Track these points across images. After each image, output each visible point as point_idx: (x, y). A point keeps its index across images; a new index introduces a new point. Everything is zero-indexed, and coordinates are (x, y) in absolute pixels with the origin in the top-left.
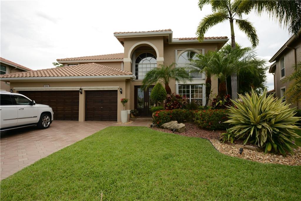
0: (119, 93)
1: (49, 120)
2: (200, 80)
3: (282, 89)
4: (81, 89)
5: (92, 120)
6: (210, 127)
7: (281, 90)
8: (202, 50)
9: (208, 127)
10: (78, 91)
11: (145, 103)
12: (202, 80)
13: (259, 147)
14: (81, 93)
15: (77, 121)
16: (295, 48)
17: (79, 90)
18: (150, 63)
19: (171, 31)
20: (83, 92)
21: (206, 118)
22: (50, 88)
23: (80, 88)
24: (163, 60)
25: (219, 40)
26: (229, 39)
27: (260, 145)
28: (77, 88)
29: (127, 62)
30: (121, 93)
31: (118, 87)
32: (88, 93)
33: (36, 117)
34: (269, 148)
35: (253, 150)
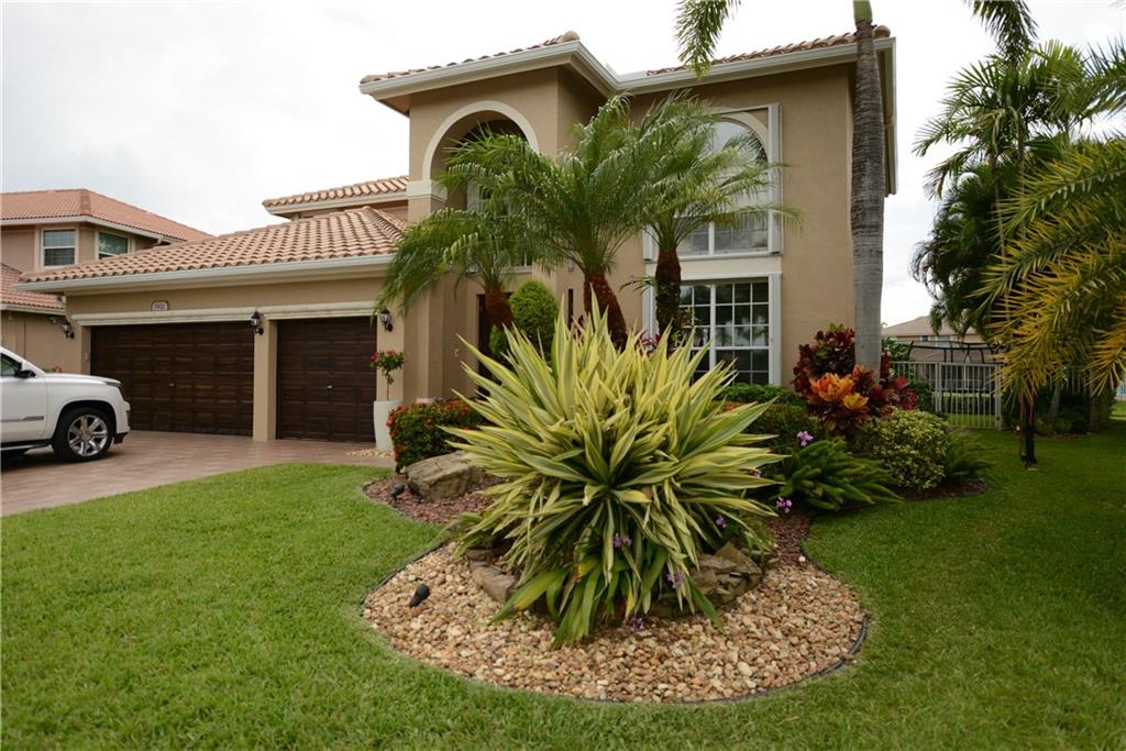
0: (380, 327)
1: (104, 432)
2: (753, 257)
4: (257, 316)
5: (299, 437)
8: (767, 109)
10: (248, 323)
12: (766, 256)
14: (261, 332)
15: (247, 439)
17: (249, 318)
20: (266, 327)
22: (169, 313)
23: (252, 310)
28: (240, 312)
29: (418, 199)
30: (389, 327)
31: (377, 304)
32: (287, 330)
33: (42, 418)
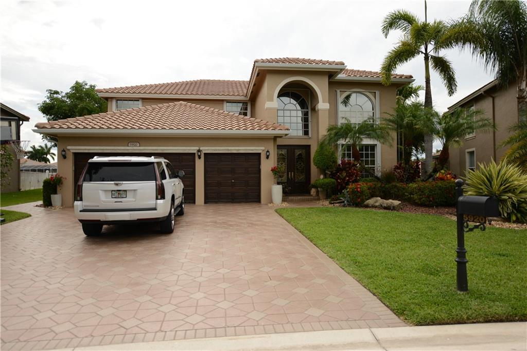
0: (263, 157)
3: (468, 152)
4: (199, 151)
6: (431, 203)
7: (466, 153)
8: (375, 92)
9: (428, 203)
10: (194, 154)
11: (290, 173)
13: (503, 218)
14: (200, 157)
15: (193, 205)
16: (493, 96)
17: (195, 152)
18: (295, 109)
19: (344, 64)
20: (203, 156)
21: (427, 192)
22: (141, 148)
23: (198, 148)
24: (329, 108)
25: (401, 80)
26: (414, 80)
27: (504, 215)
28: (192, 149)
29: (271, 109)
30: (268, 157)
31: (263, 148)
32: (208, 157)
34: (514, 218)
35: (498, 221)
